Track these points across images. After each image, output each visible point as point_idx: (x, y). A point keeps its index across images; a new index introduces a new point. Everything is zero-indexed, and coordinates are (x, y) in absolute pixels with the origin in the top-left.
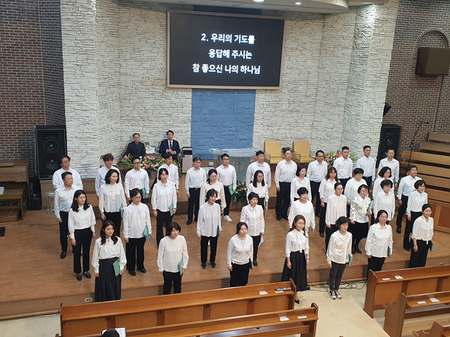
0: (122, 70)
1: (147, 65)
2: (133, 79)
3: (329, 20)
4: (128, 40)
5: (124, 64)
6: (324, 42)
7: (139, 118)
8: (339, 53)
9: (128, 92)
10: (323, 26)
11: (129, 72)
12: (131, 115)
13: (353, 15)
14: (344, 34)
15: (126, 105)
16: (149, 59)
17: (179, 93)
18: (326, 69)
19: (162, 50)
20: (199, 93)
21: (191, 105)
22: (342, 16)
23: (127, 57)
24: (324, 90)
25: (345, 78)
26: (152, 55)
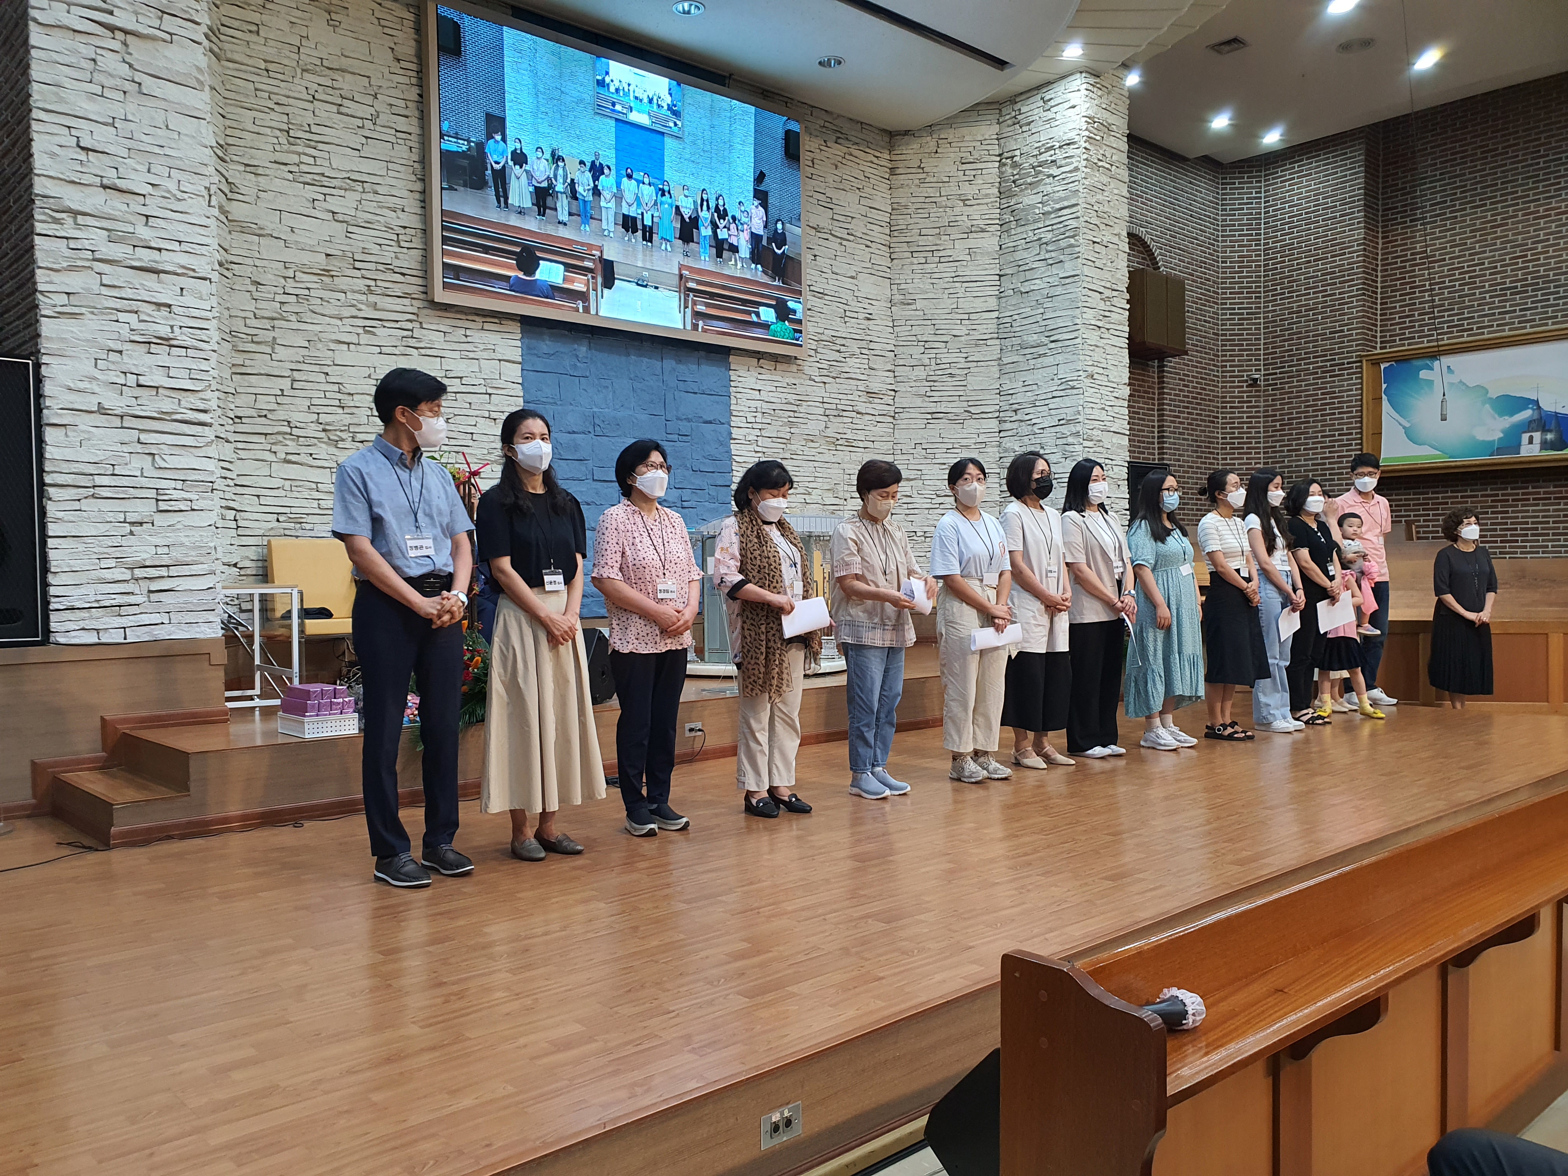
0: (238, 210)
1: (345, 204)
2: (289, 255)
3: (910, 151)
4: (263, 81)
5: (246, 183)
6: (902, 221)
7: (312, 431)
8: (959, 250)
9: (269, 309)
10: (893, 171)
11: (270, 222)
12: (281, 415)
13: (987, 130)
14: (968, 190)
15: (260, 363)
16: (353, 182)
17: (477, 336)
18: (919, 304)
19: (402, 151)
20: (546, 345)
21: (518, 390)
22: (949, 134)
23: (261, 159)
24: (920, 372)
25: (987, 326)
26: (367, 166)
